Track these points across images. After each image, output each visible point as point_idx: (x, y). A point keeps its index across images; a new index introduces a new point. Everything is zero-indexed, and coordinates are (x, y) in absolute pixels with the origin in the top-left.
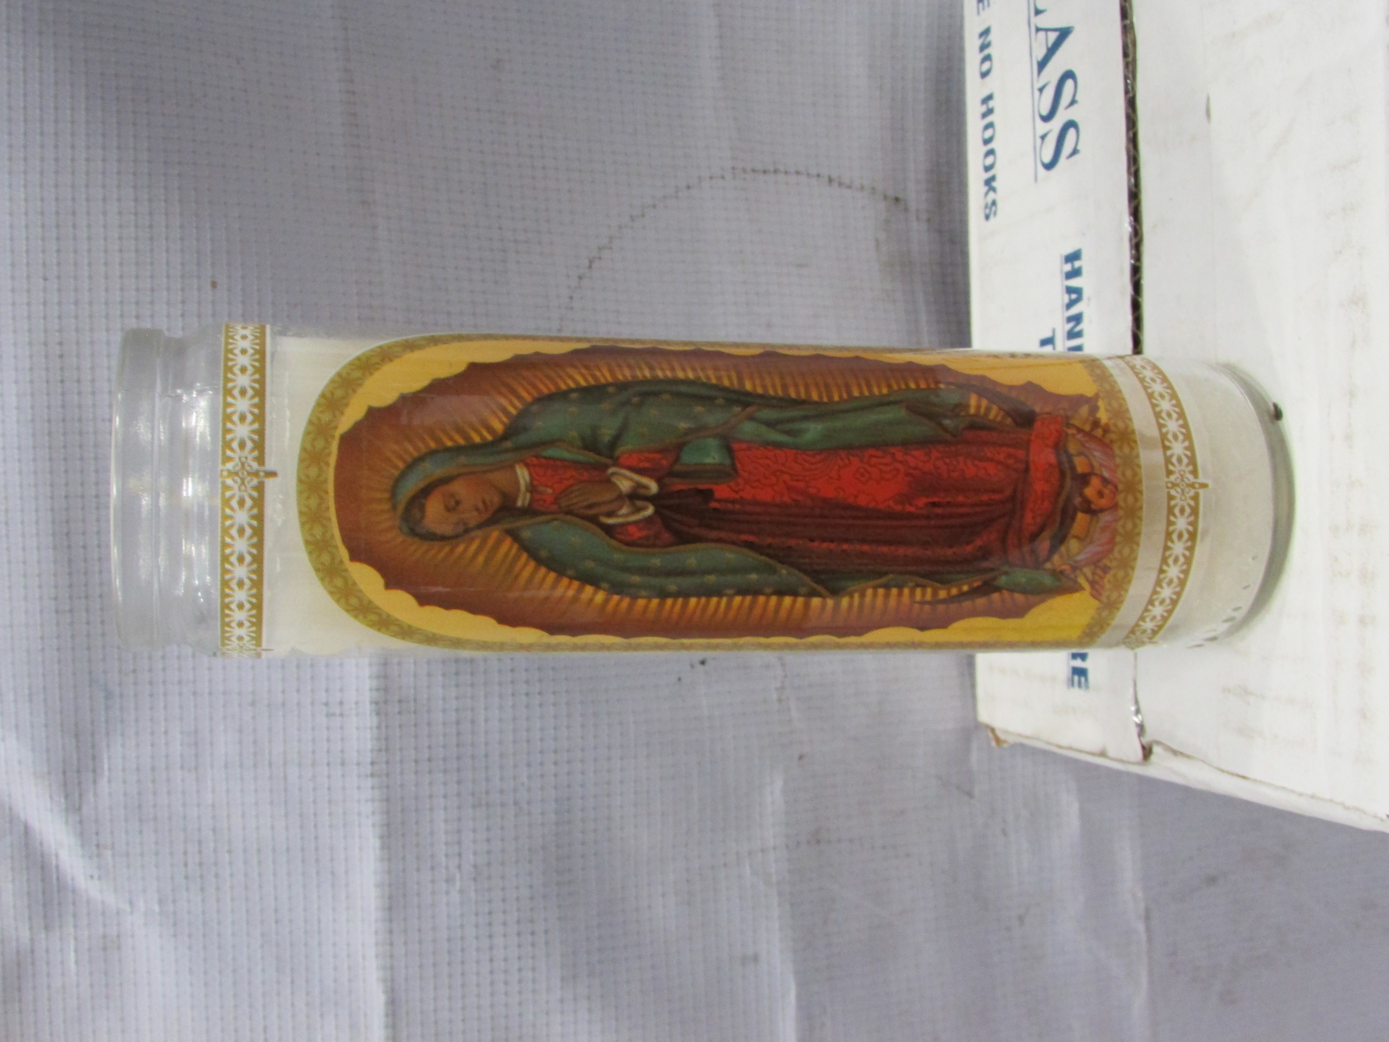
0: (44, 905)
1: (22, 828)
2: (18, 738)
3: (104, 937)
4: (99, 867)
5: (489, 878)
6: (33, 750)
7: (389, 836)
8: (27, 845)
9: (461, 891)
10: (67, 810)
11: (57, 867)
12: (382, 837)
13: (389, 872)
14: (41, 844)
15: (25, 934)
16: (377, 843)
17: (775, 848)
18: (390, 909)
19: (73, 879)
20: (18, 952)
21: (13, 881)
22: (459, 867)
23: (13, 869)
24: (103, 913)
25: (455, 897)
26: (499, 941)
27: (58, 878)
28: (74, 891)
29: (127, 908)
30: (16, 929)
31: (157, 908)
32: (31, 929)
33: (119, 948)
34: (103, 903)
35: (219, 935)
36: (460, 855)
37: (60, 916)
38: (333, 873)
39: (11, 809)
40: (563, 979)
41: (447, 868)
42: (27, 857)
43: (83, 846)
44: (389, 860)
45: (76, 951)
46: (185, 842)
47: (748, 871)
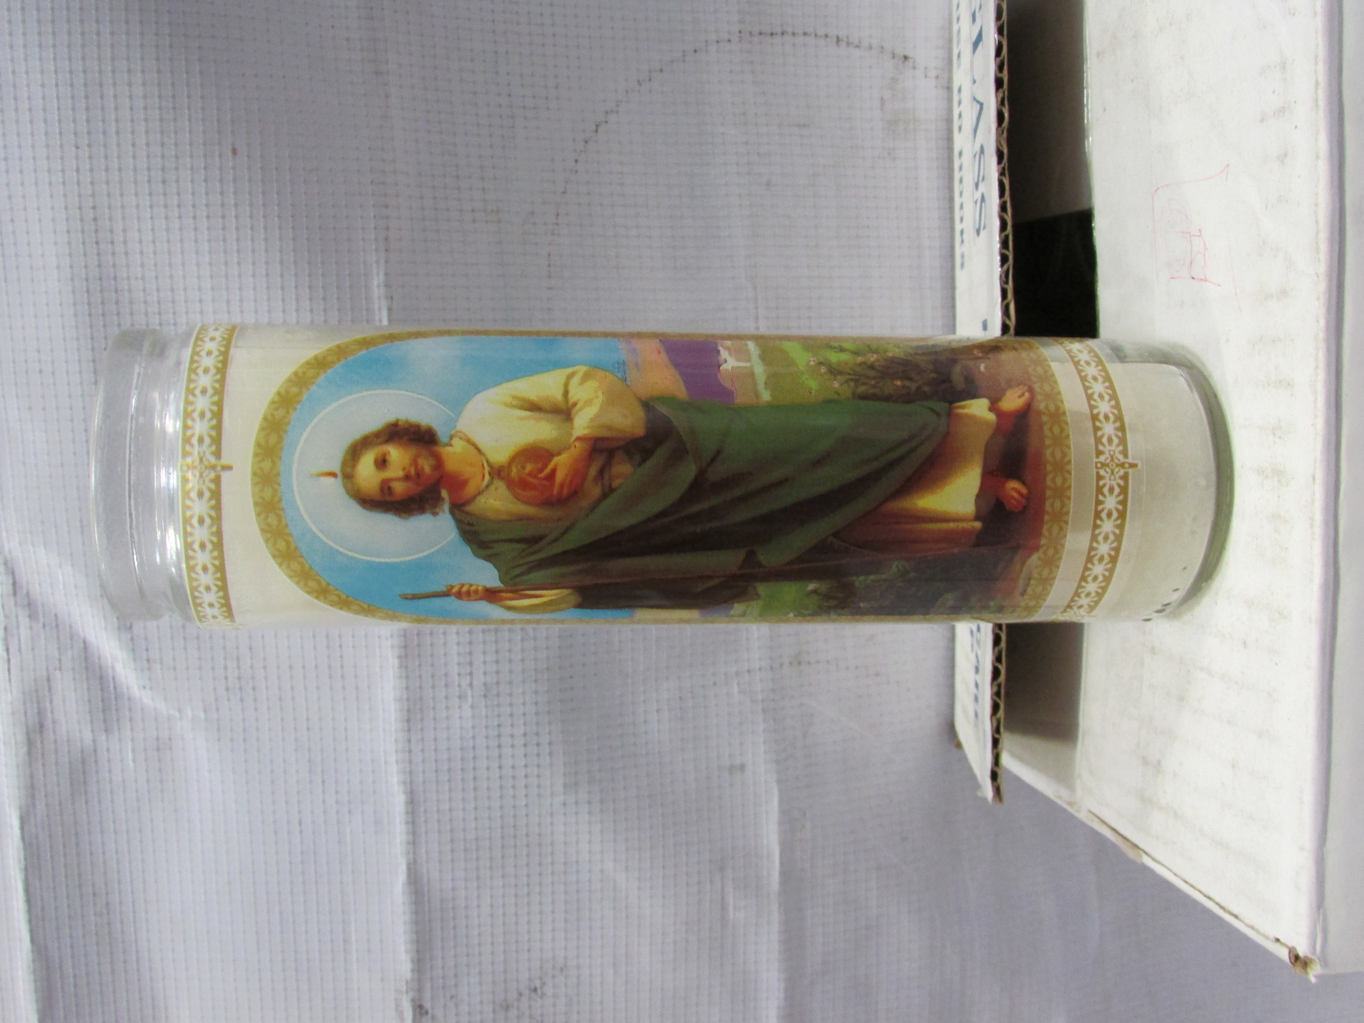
0: (104, 711)
1: (82, 645)
2: (73, 565)
3: (158, 739)
4: (150, 679)
5: (498, 695)
6: (87, 576)
7: (406, 656)
8: (86, 659)
9: (472, 707)
10: (119, 628)
11: (114, 678)
12: (400, 657)
13: (407, 688)
14: (99, 658)
15: (88, 736)
16: (396, 662)
17: (760, 669)
18: (408, 721)
19: (128, 688)
20: (82, 752)
21: (75, 690)
22: (471, 685)
23: (74, 679)
24: (156, 720)
26: (507, 751)
27: (115, 688)
28: (129, 699)
29: (177, 714)
30: (80, 731)
31: (202, 715)
32: (93, 731)
33: (171, 749)
34: (155, 709)
35: (258, 740)
36: (471, 674)
37: (118, 720)
38: (357, 688)
39: (71, 627)
40: (565, 786)
41: (459, 686)
42: (87, 668)
43: (135, 660)
44: (407, 677)
45: (133, 750)
46: (225, 659)
47: (735, 689)
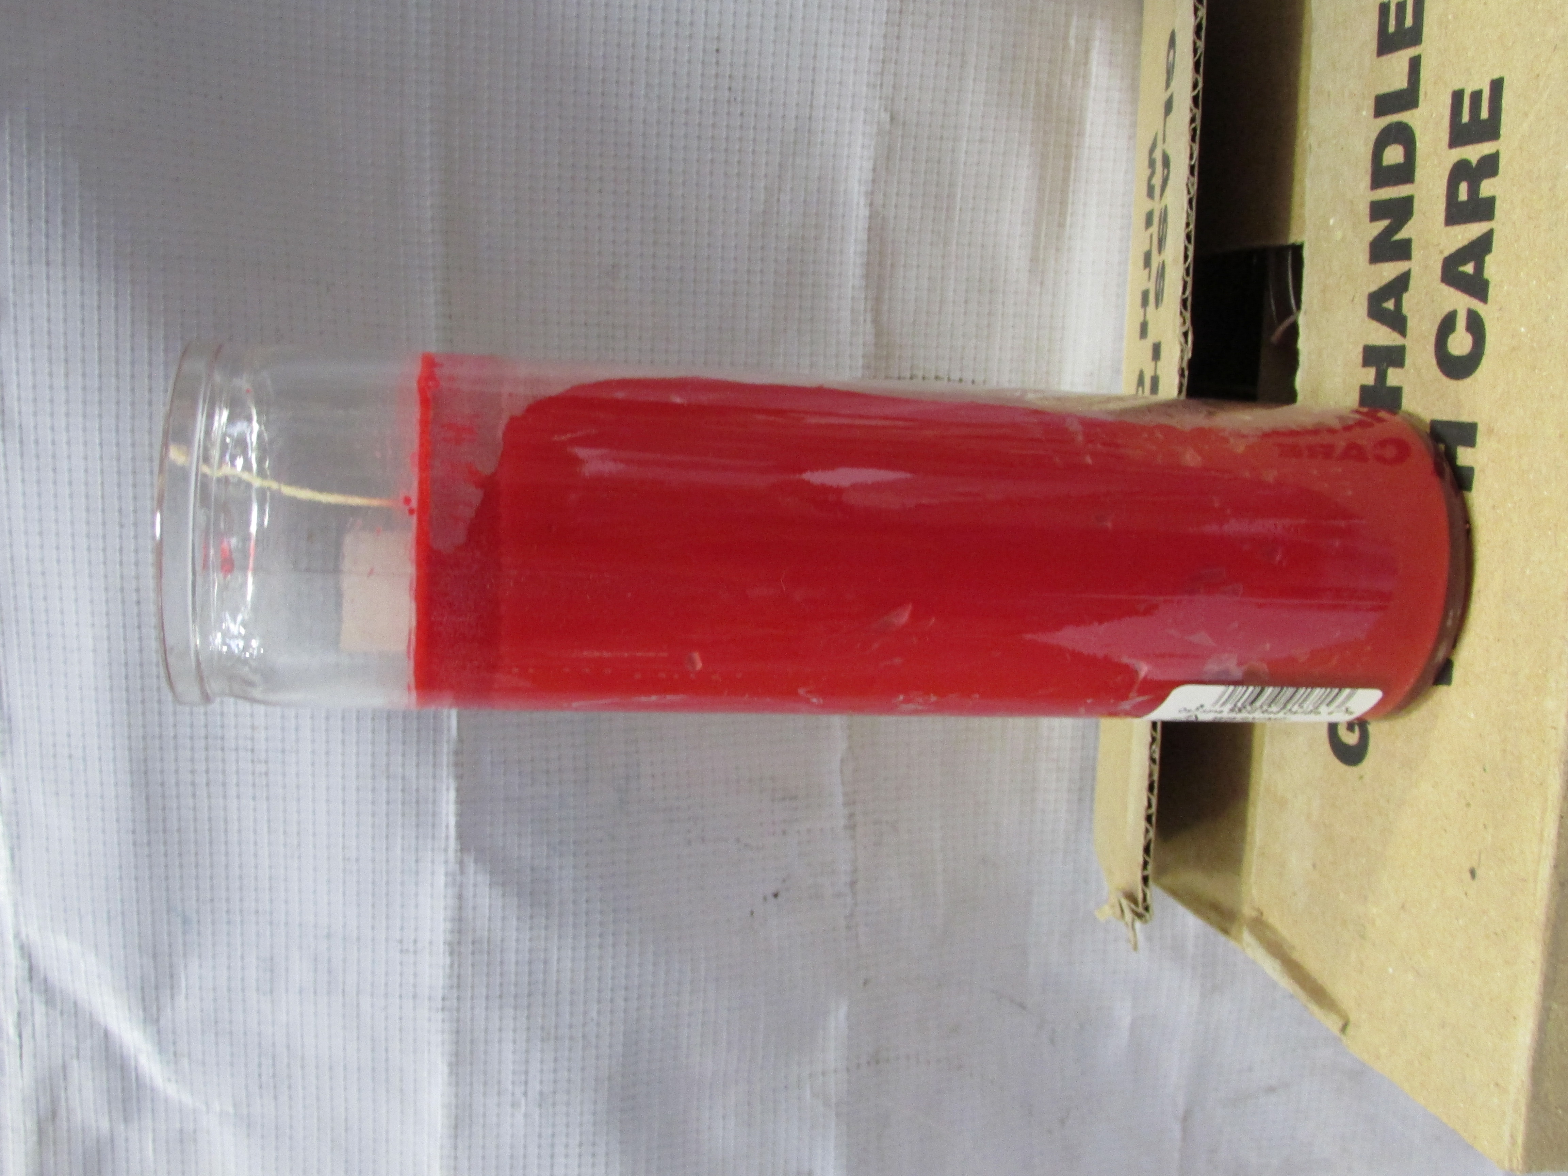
25: (520, 1119)
